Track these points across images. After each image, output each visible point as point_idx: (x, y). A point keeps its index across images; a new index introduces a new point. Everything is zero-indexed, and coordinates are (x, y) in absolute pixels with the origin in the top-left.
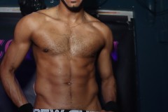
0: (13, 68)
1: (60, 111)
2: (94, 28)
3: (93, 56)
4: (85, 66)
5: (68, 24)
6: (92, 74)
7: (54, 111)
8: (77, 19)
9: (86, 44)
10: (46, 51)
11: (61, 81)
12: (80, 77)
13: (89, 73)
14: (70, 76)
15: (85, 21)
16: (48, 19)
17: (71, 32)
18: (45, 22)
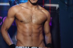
1: (27, 47)
2: (42, 12)
3: (42, 24)
4: (39, 28)
5: (31, 10)
6: (41, 32)
7: (25, 47)
8: (35, 8)
9: (39, 19)
10: (22, 21)
11: (28, 34)
12: (36, 33)
13: (40, 31)
14: (32, 32)
15: (39, 9)
16: (23, 8)
17: (32, 14)
18: (22, 9)
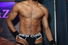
0: (12, 20)
10: (23, 16)
11: (28, 27)
13: (38, 24)
